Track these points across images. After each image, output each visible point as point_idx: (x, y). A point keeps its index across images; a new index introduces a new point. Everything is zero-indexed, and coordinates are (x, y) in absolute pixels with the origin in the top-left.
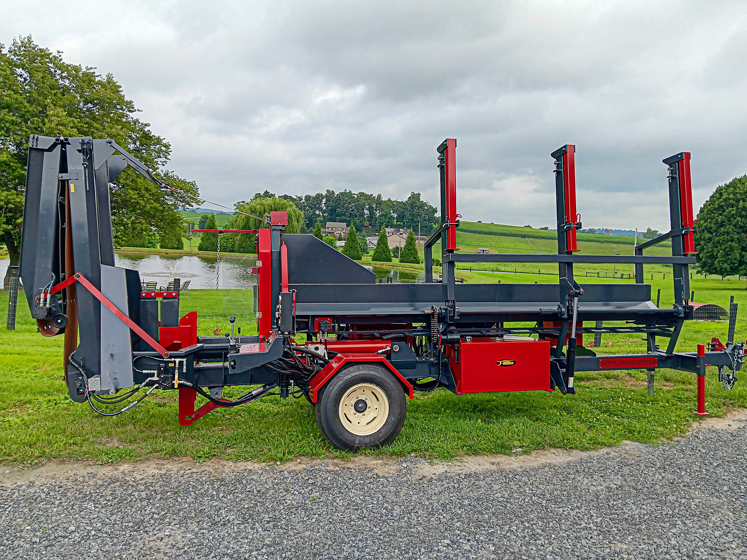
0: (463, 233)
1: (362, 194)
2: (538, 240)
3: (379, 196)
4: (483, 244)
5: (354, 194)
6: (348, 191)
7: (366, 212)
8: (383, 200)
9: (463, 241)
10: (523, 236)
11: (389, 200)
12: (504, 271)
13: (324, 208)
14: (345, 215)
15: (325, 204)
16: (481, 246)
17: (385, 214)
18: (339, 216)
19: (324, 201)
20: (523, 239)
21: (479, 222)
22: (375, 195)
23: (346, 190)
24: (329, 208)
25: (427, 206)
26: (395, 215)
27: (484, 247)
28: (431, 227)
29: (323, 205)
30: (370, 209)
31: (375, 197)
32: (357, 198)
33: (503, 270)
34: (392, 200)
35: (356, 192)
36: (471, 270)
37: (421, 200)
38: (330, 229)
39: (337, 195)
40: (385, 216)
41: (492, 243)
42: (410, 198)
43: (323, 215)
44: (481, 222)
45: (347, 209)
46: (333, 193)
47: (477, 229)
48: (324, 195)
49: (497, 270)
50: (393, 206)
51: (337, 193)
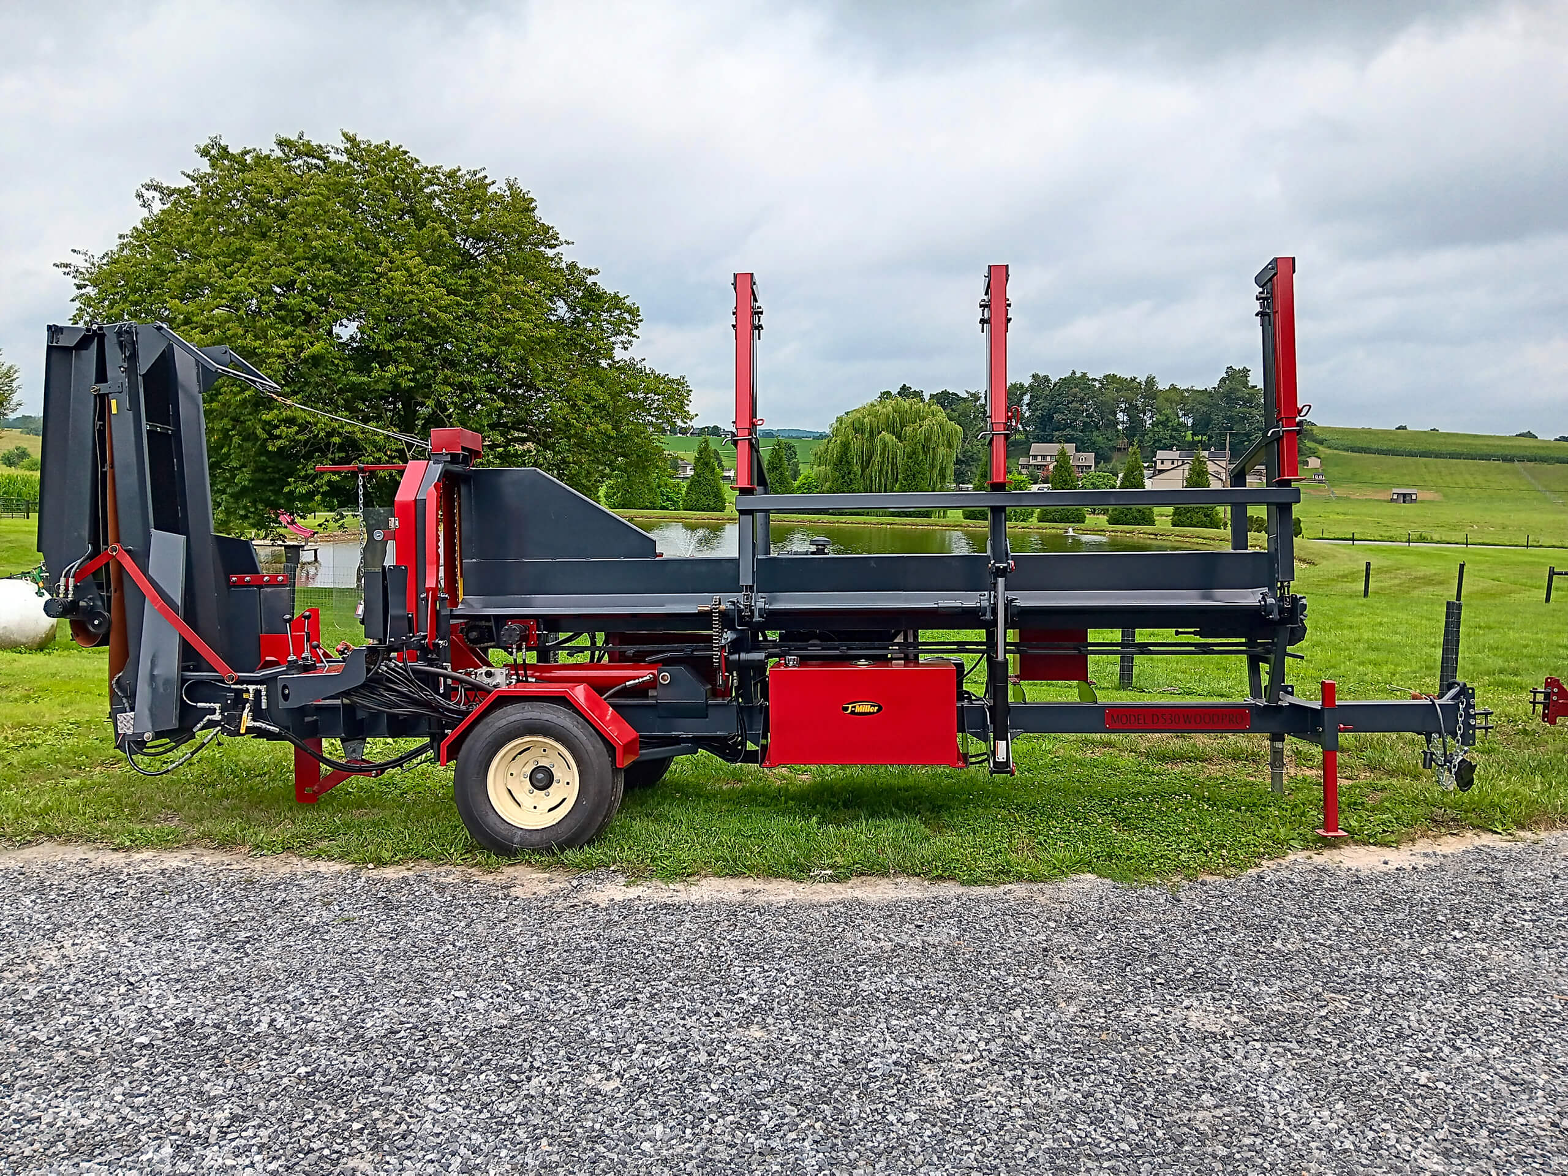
0: (1354, 454)
1: (1111, 379)
2: (1545, 466)
3: (1150, 381)
4: (1406, 479)
5: (1094, 380)
6: (1078, 375)
7: (1120, 416)
8: (1160, 388)
9: (1354, 474)
10: (1507, 459)
11: (1173, 388)
12: (1438, 542)
13: (1027, 414)
14: (1074, 428)
15: (1028, 404)
16: (1399, 486)
17: (1163, 418)
18: (1058, 429)
19: (1027, 398)
20: (1507, 465)
21: (1401, 428)
22: (1142, 378)
23: (1074, 373)
24: (1038, 413)
26: (1190, 422)
27: (1408, 486)
29: (1025, 407)
30: (1132, 410)
31: (1140, 384)
32: (1100, 388)
33: (1436, 537)
34: (1182, 386)
35: (1096, 373)
36: (1353, 540)
37: (1250, 384)
38: (1039, 458)
39: (1055, 385)
40: (1164, 424)
41: (1427, 477)
42: (1223, 380)
43: (1025, 430)
44: (1405, 428)
45: (1077, 412)
46: (1046, 379)
47: (1392, 445)
48: (1026, 385)
49: (1422, 539)
50: (1183, 401)
51: (1054, 379)
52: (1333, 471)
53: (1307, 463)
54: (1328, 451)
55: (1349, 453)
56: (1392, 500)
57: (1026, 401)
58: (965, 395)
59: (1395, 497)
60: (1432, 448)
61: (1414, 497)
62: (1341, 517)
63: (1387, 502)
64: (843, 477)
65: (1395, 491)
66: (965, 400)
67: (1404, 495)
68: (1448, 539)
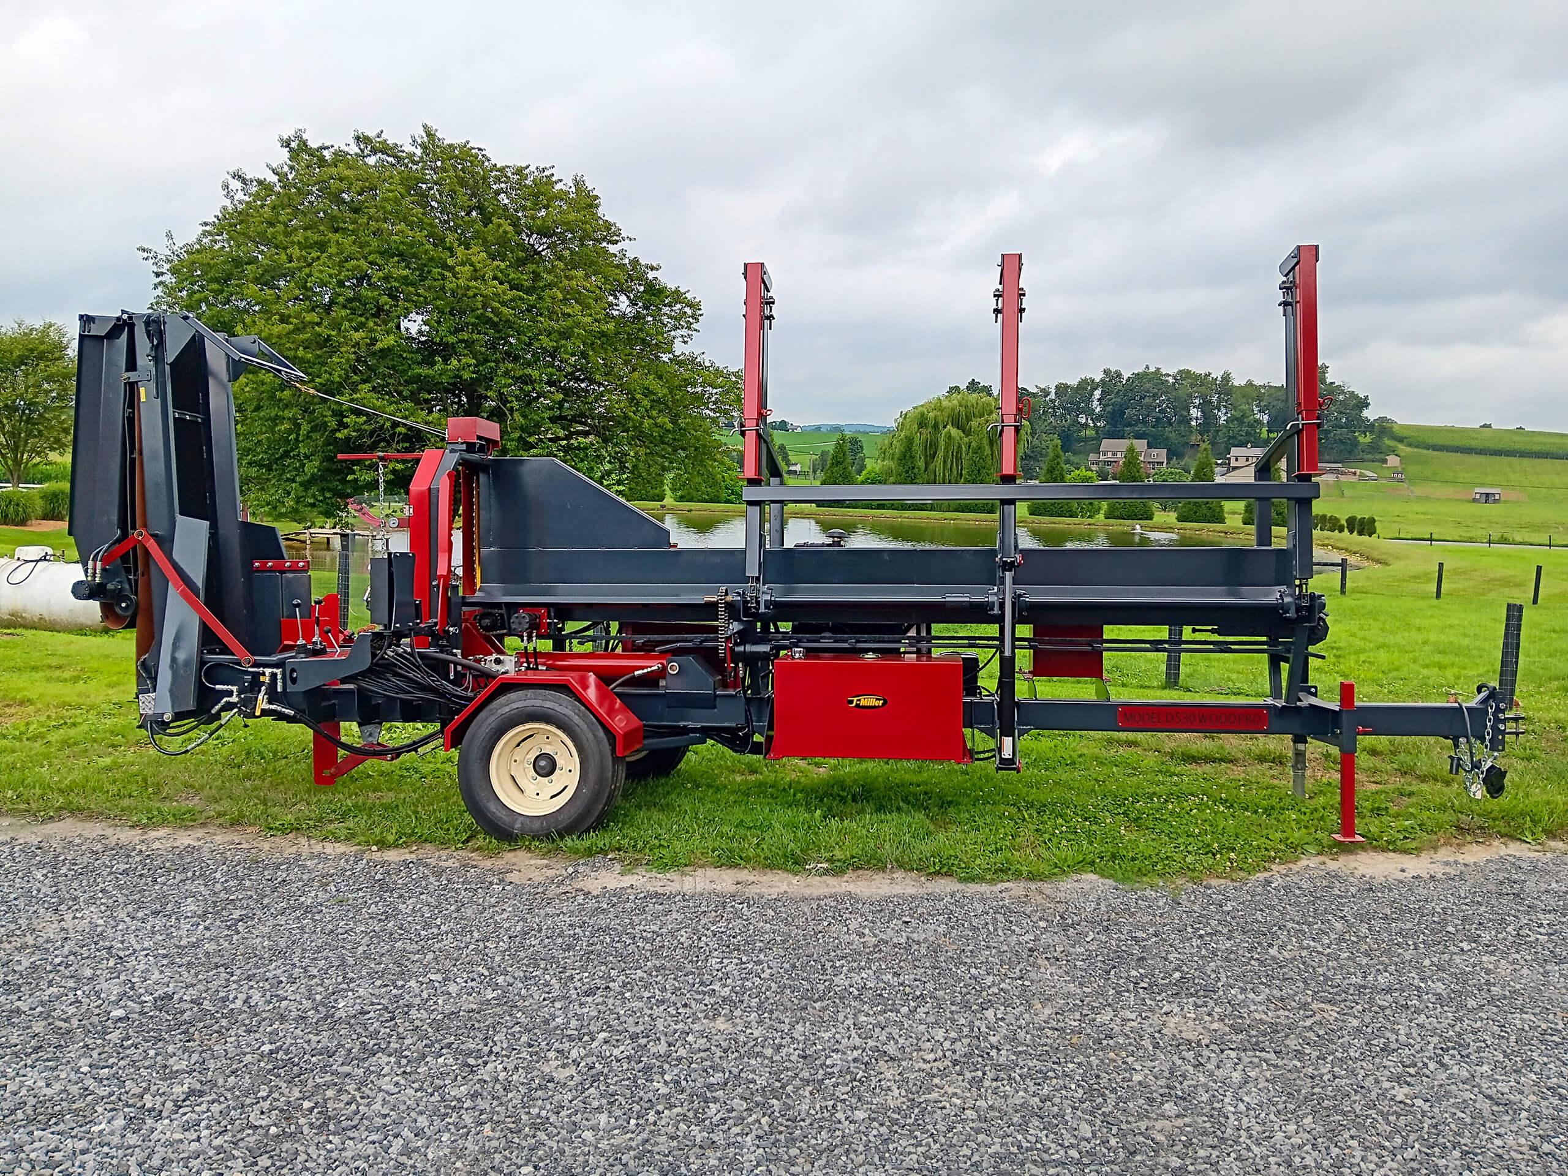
0: (1436, 453)
1: (1185, 374)
3: (1226, 378)
4: (1490, 479)
5: (1168, 375)
6: (1152, 369)
7: (1195, 412)
8: (1236, 384)
9: (1435, 473)
11: (1250, 384)
12: (1520, 543)
13: (1098, 410)
14: (1144, 422)
15: (1099, 400)
16: (1482, 485)
17: (1238, 414)
18: (1130, 425)
19: (1097, 394)
21: (1485, 426)
22: (1217, 374)
23: (1147, 367)
24: (1109, 409)
25: (1343, 392)
26: (1265, 419)
27: (1492, 485)
28: (1355, 443)
29: (1096, 403)
30: (1206, 407)
31: (1215, 380)
32: (1174, 384)
33: (1518, 539)
34: (1258, 383)
35: (1171, 370)
36: (1431, 540)
37: (1328, 381)
38: (1110, 454)
39: (1128, 380)
40: (1240, 420)
41: (1512, 477)
43: (1095, 426)
44: (1490, 426)
45: (1150, 408)
46: (1119, 375)
47: (1473, 443)
48: (1097, 380)
49: (1504, 541)
50: (1259, 398)
51: (1126, 375)
52: (1413, 470)
53: (1385, 461)
54: (1409, 449)
55: (1430, 452)
56: (1475, 500)
57: (1098, 397)
58: (1035, 390)
59: (1478, 496)
60: (1517, 447)
61: (1497, 497)
62: (1421, 516)
63: (1469, 501)
64: (907, 472)
65: (1477, 490)
66: (1034, 395)
67: (1487, 495)
68: (1531, 540)
